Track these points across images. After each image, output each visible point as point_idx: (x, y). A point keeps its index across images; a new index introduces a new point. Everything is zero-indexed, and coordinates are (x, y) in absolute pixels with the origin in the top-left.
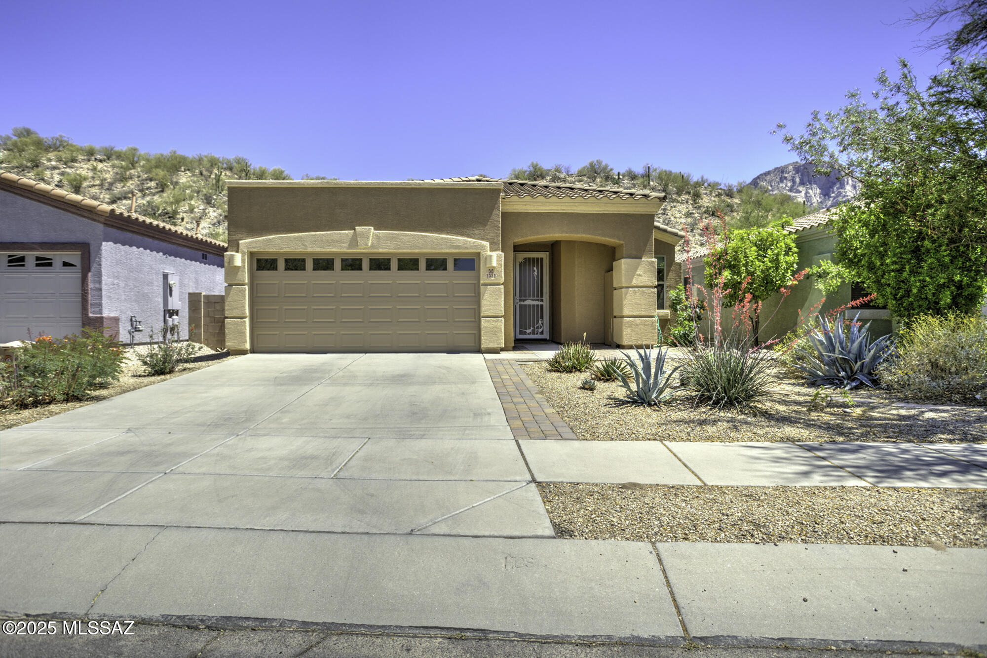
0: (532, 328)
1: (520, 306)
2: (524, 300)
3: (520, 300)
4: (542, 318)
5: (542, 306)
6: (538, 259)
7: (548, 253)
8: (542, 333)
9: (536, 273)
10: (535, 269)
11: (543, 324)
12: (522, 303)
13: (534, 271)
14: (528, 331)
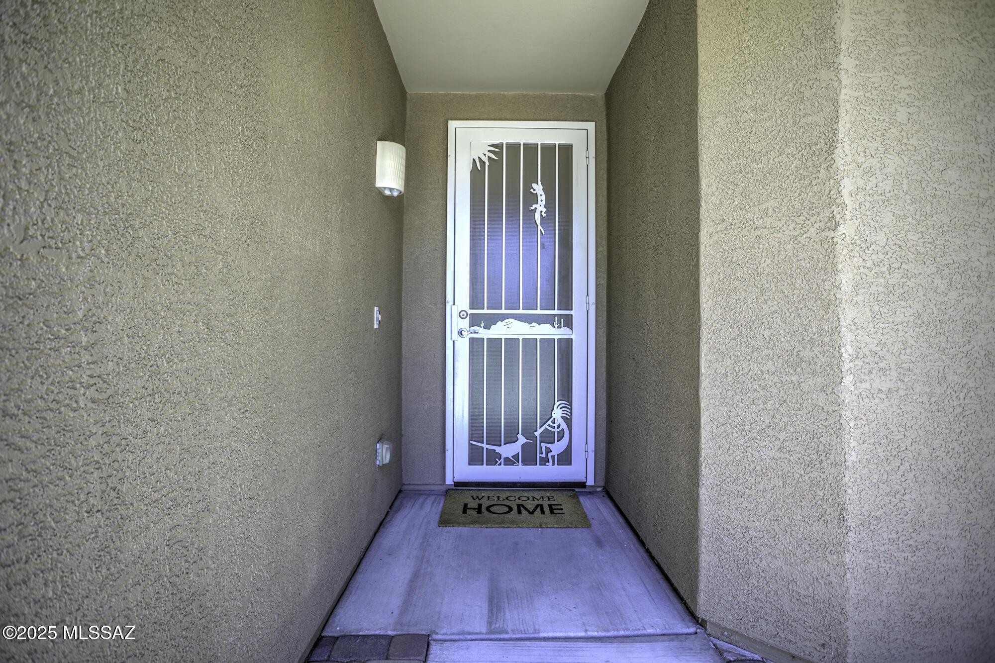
0: (522, 440)
1: (475, 343)
2: (490, 321)
3: (475, 321)
4: (566, 393)
5: (566, 346)
6: (548, 149)
7: (591, 126)
8: (565, 458)
9: (540, 208)
10: (538, 188)
11: (568, 421)
12: (483, 333)
13: (532, 198)
14: (507, 450)
